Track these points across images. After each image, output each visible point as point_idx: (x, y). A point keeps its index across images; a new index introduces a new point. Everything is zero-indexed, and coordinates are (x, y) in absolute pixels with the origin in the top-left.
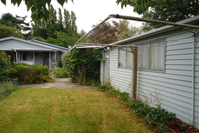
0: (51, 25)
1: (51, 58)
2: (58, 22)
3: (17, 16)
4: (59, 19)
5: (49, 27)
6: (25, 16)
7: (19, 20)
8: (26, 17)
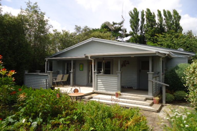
0: (150, 30)
1: (153, 71)
2: (158, 26)
3: (114, 24)
4: (159, 22)
5: (147, 33)
6: (122, 21)
7: (117, 27)
8: (122, 23)
